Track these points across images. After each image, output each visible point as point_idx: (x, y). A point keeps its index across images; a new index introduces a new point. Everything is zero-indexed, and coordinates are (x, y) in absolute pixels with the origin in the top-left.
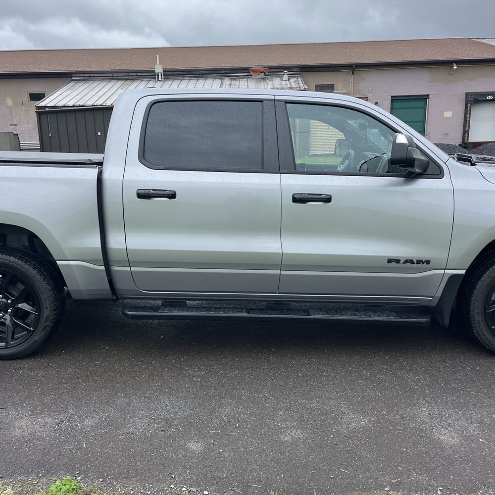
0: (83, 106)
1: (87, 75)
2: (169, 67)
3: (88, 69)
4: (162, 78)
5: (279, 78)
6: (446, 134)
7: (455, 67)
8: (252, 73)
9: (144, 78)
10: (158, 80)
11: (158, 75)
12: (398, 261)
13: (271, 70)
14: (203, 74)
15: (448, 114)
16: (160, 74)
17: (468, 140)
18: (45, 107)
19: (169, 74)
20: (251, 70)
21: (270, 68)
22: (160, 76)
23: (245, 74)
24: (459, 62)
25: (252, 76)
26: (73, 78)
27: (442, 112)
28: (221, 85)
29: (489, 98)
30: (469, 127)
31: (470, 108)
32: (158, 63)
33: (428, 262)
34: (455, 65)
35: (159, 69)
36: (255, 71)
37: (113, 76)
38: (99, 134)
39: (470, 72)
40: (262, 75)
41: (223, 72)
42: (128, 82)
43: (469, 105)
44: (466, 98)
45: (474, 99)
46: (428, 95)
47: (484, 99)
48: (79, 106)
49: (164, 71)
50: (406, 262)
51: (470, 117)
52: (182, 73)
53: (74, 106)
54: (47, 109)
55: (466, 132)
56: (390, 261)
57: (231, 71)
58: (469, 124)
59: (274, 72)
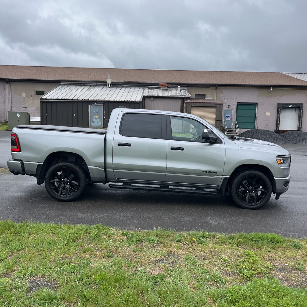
0: (67, 99)
1: (69, 82)
2: (115, 81)
3: (69, 79)
4: (110, 86)
5: (175, 90)
6: (267, 125)
7: (272, 89)
8: (160, 86)
9: (101, 86)
10: (108, 87)
11: (109, 84)
12: (206, 172)
13: (171, 85)
14: (133, 85)
15: (268, 114)
16: (110, 84)
17: (279, 129)
18: (46, 99)
19: (115, 84)
20: (160, 84)
21: (171, 84)
22: (110, 85)
23: (157, 86)
24: (274, 87)
25: (160, 87)
26: (61, 84)
27: (264, 112)
28: (143, 92)
29: (291, 106)
30: (279, 122)
31: (280, 111)
32: (109, 78)
34: (271, 88)
35: (109, 81)
36: (162, 85)
37: (83, 84)
38: (74, 115)
39: (280, 92)
40: (166, 88)
41: (145, 84)
42: (92, 87)
43: (279, 110)
44: (278, 105)
45: (282, 106)
46: (257, 103)
47: (288, 107)
48: (64, 99)
49: (112, 82)
50: (209, 172)
51: (280, 116)
52: (122, 84)
53: (61, 99)
54: (47, 100)
55: (278, 124)
56: (203, 172)
57: (147, 84)
58: (280, 120)
59: (173, 86)
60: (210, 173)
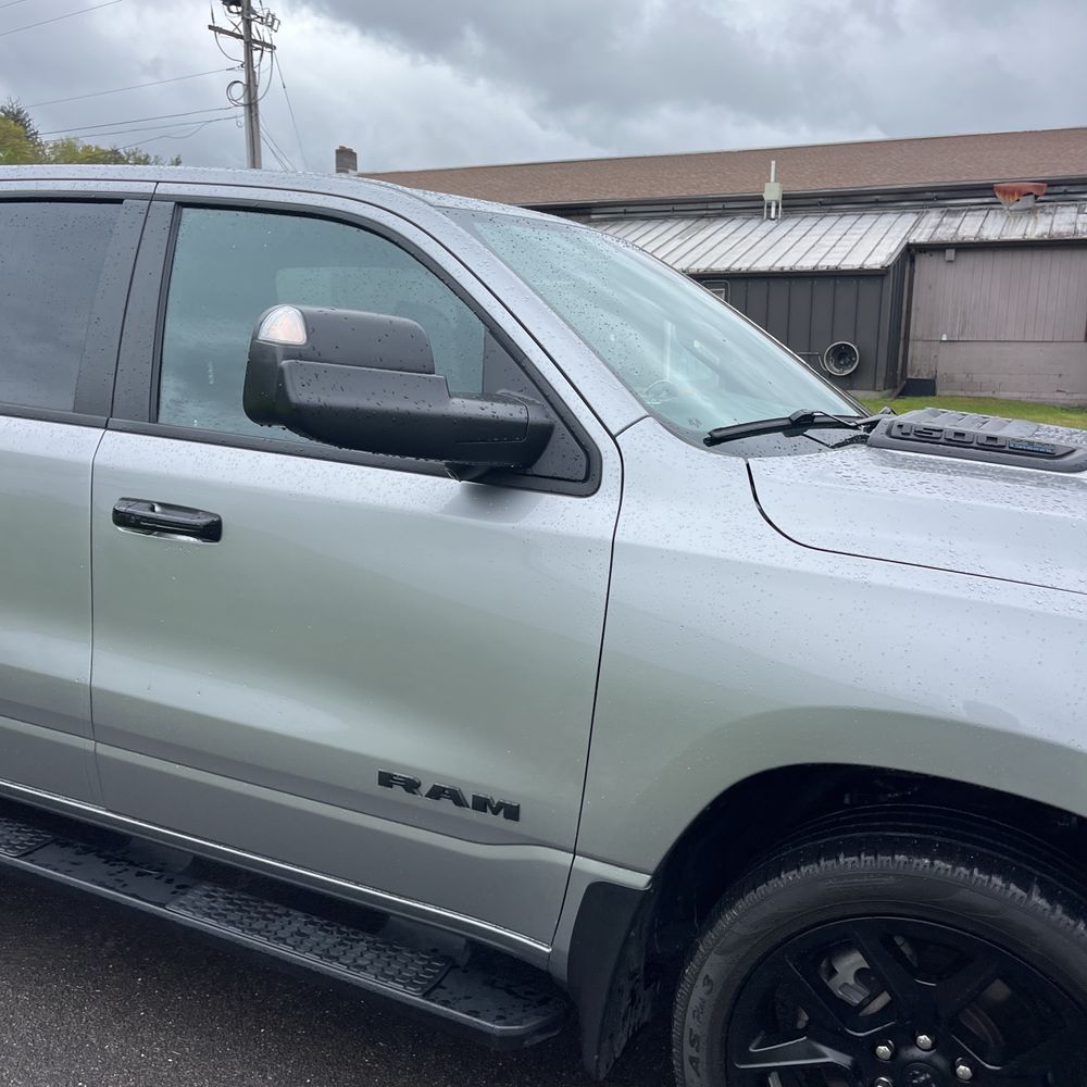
1: (621, 209)
2: (798, 188)
3: (624, 197)
4: (777, 212)
5: (1074, 209)
8: (1000, 198)
9: (739, 214)
10: (769, 218)
11: (769, 207)
12: (411, 786)
13: (1056, 189)
14: (877, 202)
16: (774, 205)
19: (794, 205)
20: (1000, 190)
21: (1052, 184)
22: (773, 209)
23: (987, 200)
25: (1000, 203)
26: (593, 217)
28: (915, 226)
32: (772, 180)
33: (513, 813)
35: (772, 193)
36: (1005, 192)
37: (674, 210)
40: (1029, 202)
41: (929, 195)
42: (703, 222)
49: (785, 197)
50: (437, 793)
52: (830, 201)
56: (386, 780)
57: (942, 194)
59: (1066, 193)
60: (446, 805)
